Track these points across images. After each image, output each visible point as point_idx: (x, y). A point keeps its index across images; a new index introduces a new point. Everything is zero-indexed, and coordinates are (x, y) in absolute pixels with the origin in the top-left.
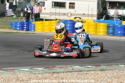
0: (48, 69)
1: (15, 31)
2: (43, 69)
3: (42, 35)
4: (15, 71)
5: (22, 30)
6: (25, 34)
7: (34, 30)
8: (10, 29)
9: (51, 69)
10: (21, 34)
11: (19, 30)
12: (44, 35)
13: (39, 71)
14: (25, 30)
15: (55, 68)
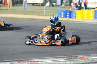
0: (70, 60)
2: (65, 60)
3: (80, 22)
5: (66, 17)
6: (66, 22)
7: (75, 17)
9: (72, 60)
11: (63, 17)
12: (81, 23)
14: (68, 17)
15: (76, 60)
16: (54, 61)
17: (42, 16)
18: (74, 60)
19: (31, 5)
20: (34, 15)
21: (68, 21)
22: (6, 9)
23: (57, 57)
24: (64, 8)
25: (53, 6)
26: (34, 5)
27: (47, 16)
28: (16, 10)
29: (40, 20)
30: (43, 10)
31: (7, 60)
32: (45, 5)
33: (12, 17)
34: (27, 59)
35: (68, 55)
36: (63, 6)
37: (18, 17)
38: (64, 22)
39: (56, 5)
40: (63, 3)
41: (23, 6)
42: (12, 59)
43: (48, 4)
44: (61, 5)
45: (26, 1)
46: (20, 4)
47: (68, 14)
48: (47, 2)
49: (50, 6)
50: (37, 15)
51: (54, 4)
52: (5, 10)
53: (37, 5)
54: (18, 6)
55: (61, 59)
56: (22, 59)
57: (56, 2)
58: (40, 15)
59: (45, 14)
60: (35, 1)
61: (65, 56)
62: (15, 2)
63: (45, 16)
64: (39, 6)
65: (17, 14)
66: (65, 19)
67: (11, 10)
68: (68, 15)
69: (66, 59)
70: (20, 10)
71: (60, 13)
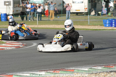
0: (107, 68)
1: (104, 28)
2: (103, 68)
4: (75, 71)
5: (111, 26)
6: (110, 31)
8: (101, 25)
9: (109, 68)
10: (106, 31)
11: (109, 26)
13: (98, 70)
14: (113, 26)
15: (114, 67)
16: (91, 68)
17: (85, 26)
18: (112, 67)
19: (75, 14)
20: (77, 25)
21: (113, 30)
22: (47, 19)
23: (96, 65)
24: (110, 16)
25: (99, 15)
26: (79, 14)
27: (91, 25)
28: (59, 20)
29: (82, 30)
30: (87, 19)
31: (43, 70)
32: (90, 14)
33: (54, 27)
34: (63, 68)
35: (107, 64)
36: (109, 14)
37: (60, 28)
38: (109, 31)
39: (101, 13)
40: (110, 11)
41: (66, 16)
42: (49, 69)
43: (93, 13)
44: (107, 13)
45: (70, 11)
46: (63, 14)
47: (114, 22)
48: (93, 11)
49: (95, 15)
50: (80, 25)
51: (100, 12)
52: (47, 21)
53: (81, 14)
54: (61, 16)
55: (99, 66)
56: (59, 68)
57: (101, 11)
58: (84, 25)
59: (89, 24)
60: (79, 10)
61: (103, 65)
62: (57, 12)
63: (89, 25)
64: (84, 15)
65: (59, 25)
66: (110, 28)
67: (53, 20)
68: (114, 24)
69: (104, 66)
70: (62, 20)
71: (105, 22)
